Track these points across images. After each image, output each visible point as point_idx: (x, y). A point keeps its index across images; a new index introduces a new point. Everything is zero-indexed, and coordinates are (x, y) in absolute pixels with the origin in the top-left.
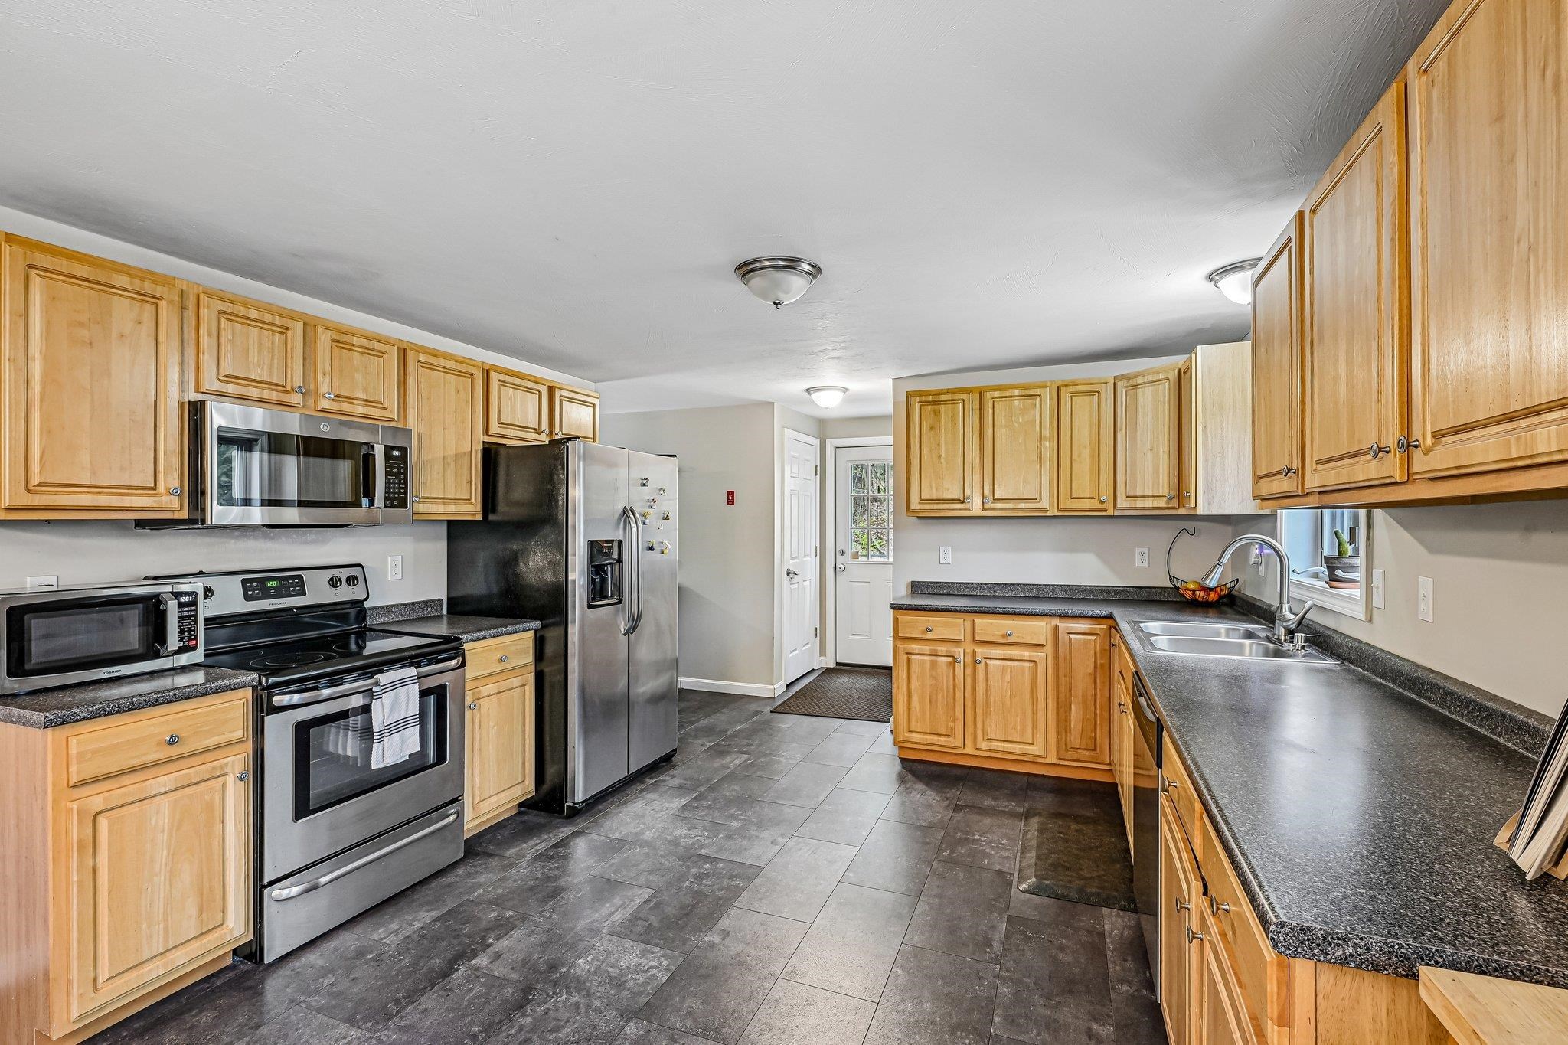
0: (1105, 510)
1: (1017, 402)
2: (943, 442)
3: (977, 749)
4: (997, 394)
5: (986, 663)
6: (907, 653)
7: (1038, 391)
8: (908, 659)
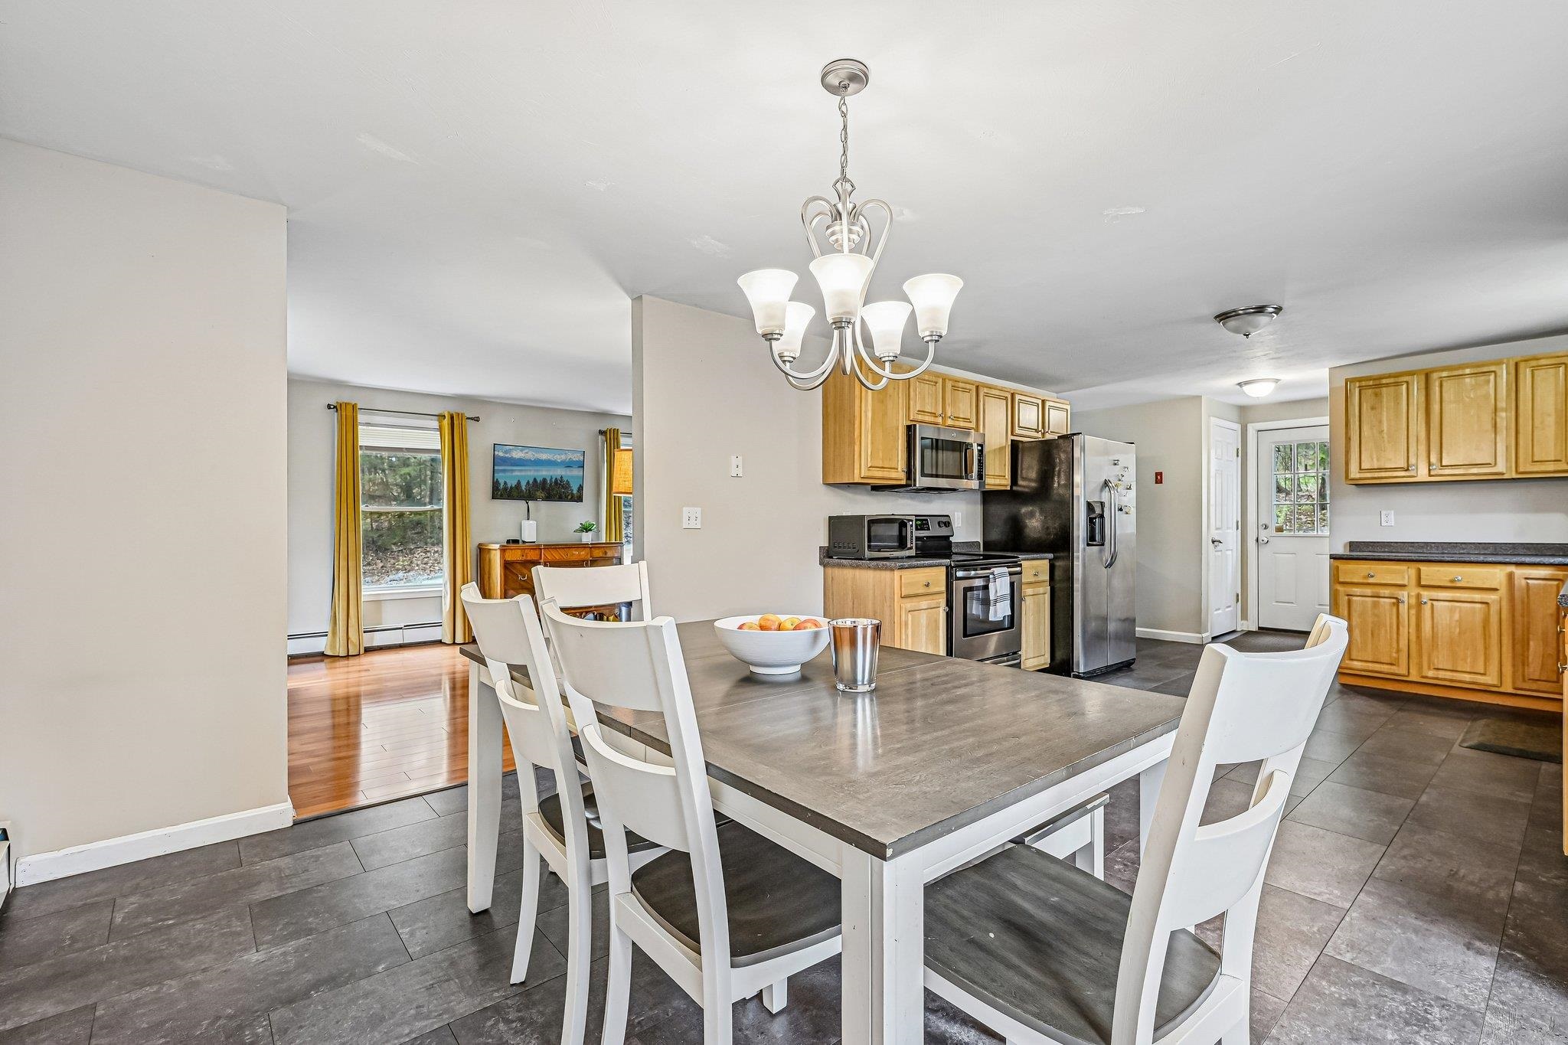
1: (1468, 380)
2: (1385, 419)
3: (1423, 677)
4: (1445, 374)
5: (1432, 605)
6: (1348, 595)
7: (1493, 368)
8: (1349, 602)
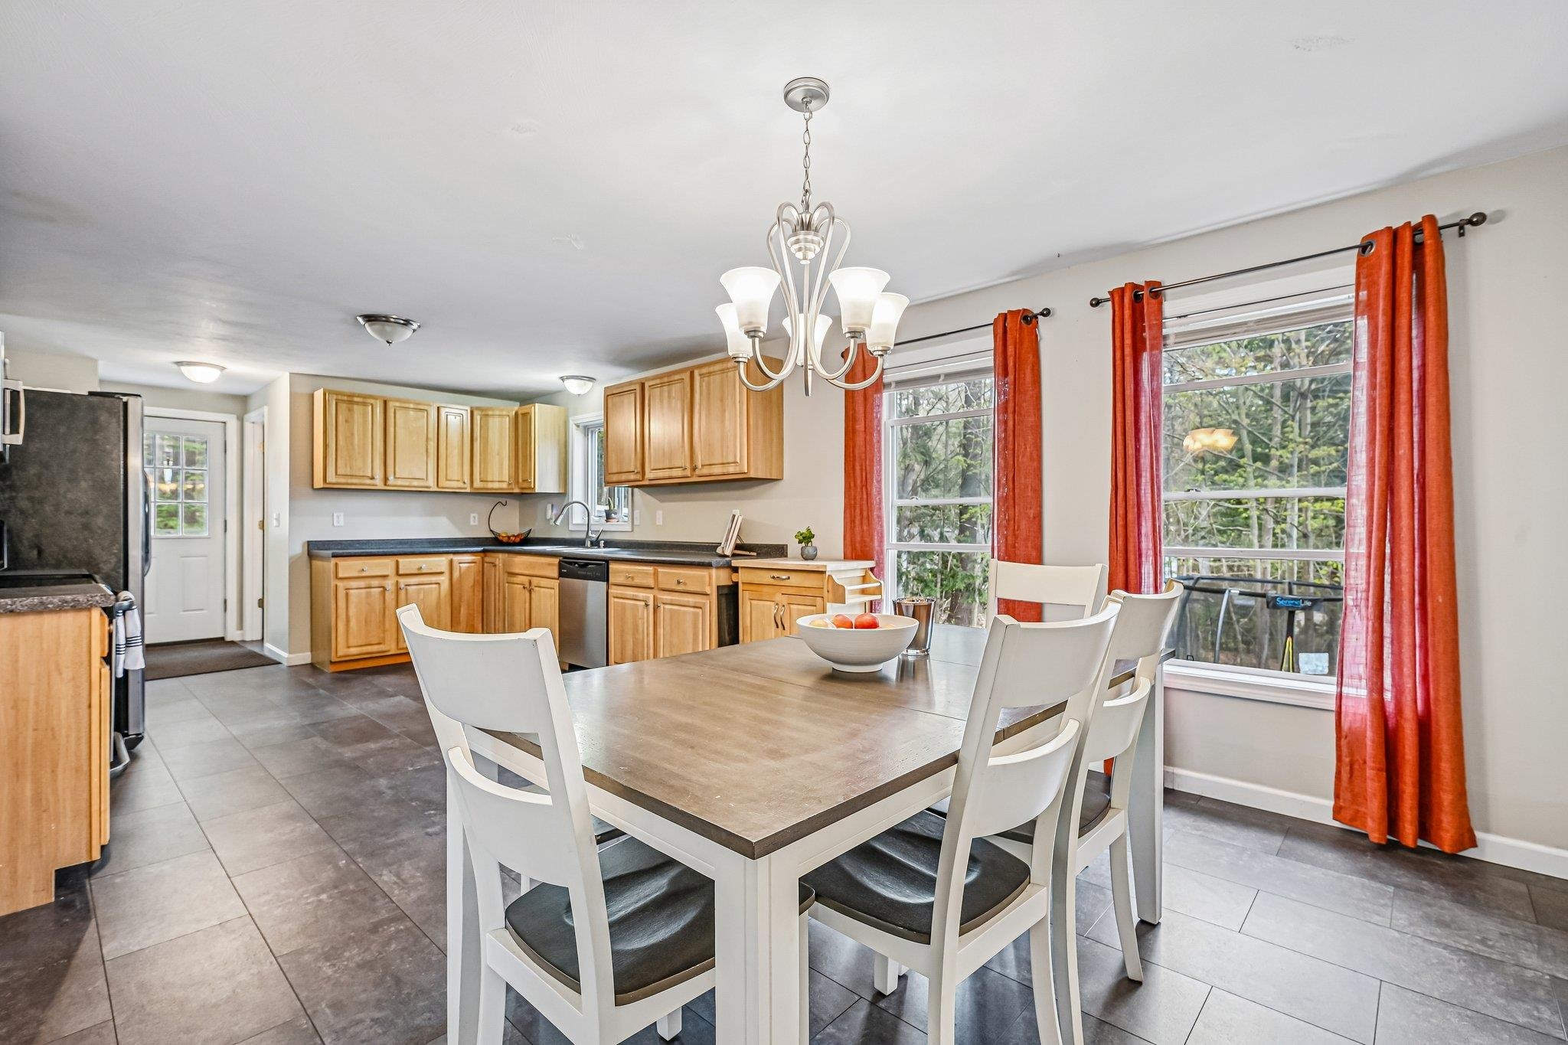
0: (465, 488)
1: (411, 413)
2: (356, 433)
3: (401, 649)
4: (398, 404)
5: (406, 589)
6: (345, 588)
7: (426, 408)
8: (347, 594)
